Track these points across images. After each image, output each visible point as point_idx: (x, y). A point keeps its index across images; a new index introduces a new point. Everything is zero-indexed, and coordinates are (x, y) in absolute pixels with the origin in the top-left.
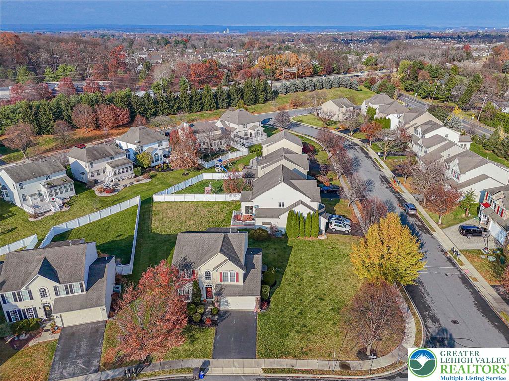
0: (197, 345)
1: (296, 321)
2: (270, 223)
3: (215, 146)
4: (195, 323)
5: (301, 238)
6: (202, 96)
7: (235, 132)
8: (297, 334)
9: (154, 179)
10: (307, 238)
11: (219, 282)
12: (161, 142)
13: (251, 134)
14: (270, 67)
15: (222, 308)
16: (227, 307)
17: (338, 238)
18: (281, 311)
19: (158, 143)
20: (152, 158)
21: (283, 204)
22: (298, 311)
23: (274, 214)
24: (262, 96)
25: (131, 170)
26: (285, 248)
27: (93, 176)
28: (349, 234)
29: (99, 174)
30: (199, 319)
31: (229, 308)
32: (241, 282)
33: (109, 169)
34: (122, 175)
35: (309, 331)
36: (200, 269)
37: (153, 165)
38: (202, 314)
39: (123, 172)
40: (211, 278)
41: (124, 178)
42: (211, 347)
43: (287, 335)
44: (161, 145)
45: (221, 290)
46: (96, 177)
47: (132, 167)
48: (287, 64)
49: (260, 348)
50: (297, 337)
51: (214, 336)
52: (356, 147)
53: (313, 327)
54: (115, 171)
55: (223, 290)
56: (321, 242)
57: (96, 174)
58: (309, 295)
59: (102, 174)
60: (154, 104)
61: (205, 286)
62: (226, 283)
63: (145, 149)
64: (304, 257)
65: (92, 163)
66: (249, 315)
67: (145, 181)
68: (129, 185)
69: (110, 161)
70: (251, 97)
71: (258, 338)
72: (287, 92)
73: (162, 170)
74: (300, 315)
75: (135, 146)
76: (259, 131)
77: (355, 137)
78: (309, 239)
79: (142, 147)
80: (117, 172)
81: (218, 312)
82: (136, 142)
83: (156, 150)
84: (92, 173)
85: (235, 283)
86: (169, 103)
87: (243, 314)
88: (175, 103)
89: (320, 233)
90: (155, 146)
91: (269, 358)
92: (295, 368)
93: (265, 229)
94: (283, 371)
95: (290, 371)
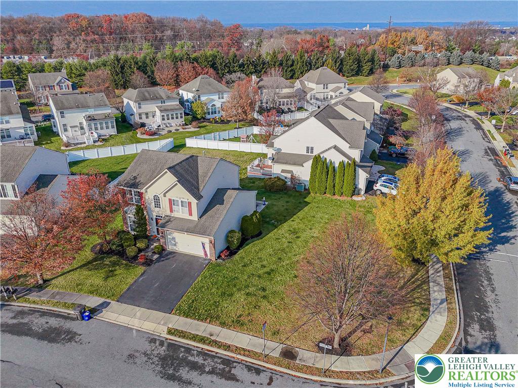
0: (111, 282)
1: (255, 281)
2: (290, 172)
3: (283, 105)
4: (127, 258)
5: (328, 196)
6: (293, 62)
7: (313, 92)
9: (202, 129)
10: (337, 197)
11: (168, 213)
12: (222, 94)
13: (331, 97)
14: (392, 46)
15: (170, 248)
16: (175, 247)
18: (243, 266)
19: (219, 95)
20: (208, 109)
21: (312, 149)
22: (266, 270)
23: (297, 160)
24: (366, 68)
25: (181, 117)
26: (300, 203)
27: (141, 118)
29: (147, 118)
30: (133, 254)
31: (177, 249)
32: (195, 217)
33: (158, 113)
34: (170, 121)
35: (264, 297)
36: (146, 192)
37: (208, 117)
38: (140, 250)
39: (173, 118)
40: (161, 207)
41: (172, 125)
42: (125, 287)
43: (231, 295)
44: (223, 98)
46: (144, 120)
47: (183, 114)
48: (413, 42)
49: (184, 303)
50: (242, 300)
51: (138, 276)
53: (274, 293)
54: (163, 116)
55: (169, 223)
56: (353, 204)
57: (144, 116)
58: (295, 255)
59: (151, 118)
60: (240, 67)
61: (155, 217)
62: (176, 215)
63: (204, 98)
64: (320, 215)
65: (139, 104)
66: (198, 261)
67: (193, 129)
68: (173, 131)
69: (160, 104)
70: (352, 67)
71: (190, 289)
72: (400, 67)
73: (216, 122)
74: (266, 276)
75: (192, 95)
76: (341, 93)
77: (469, 109)
78: (339, 198)
79: (199, 97)
80: (166, 118)
81: (162, 251)
82: (194, 89)
83: (213, 100)
84: (140, 115)
85: (187, 217)
86: (255, 67)
87: (191, 259)
88: (263, 68)
89: (355, 191)
90: (216, 97)
91: (187, 317)
92: (213, 338)
93: (284, 179)
94: (194, 338)
95: (202, 340)
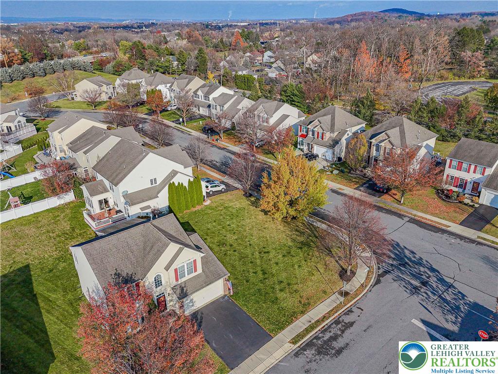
1: (268, 282)
2: (149, 207)
5: (188, 211)
8: (282, 293)
10: (194, 209)
11: (174, 283)
15: (187, 313)
16: (192, 308)
17: (221, 198)
18: (247, 281)
21: (155, 179)
22: (260, 272)
23: (150, 194)
28: (226, 191)
32: (200, 271)
35: (289, 284)
36: (147, 278)
40: (163, 284)
42: (217, 359)
43: (277, 299)
45: (182, 289)
49: (265, 326)
50: (285, 295)
52: (147, 120)
53: (287, 279)
55: (185, 289)
56: (209, 207)
58: (253, 255)
61: (156, 298)
62: (184, 279)
64: (209, 226)
66: (222, 302)
74: (266, 276)
78: (196, 209)
85: (194, 274)
87: (216, 306)
91: (283, 329)
92: (313, 321)
93: (146, 215)
94: (307, 331)
95: (312, 327)
